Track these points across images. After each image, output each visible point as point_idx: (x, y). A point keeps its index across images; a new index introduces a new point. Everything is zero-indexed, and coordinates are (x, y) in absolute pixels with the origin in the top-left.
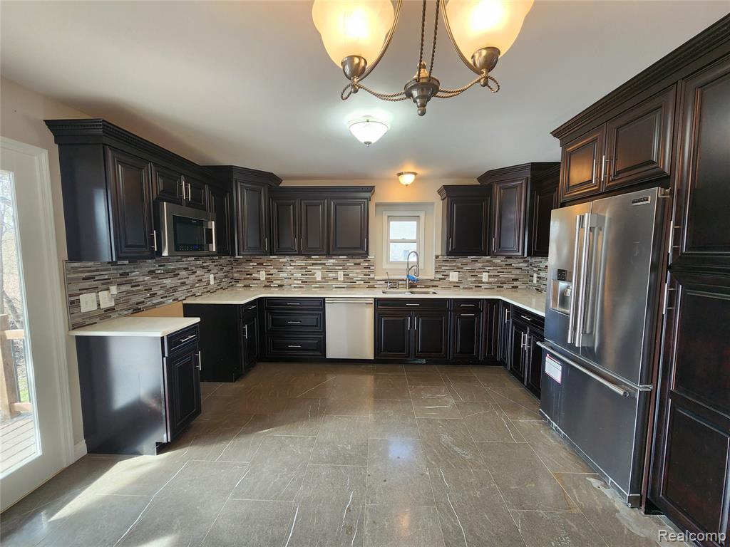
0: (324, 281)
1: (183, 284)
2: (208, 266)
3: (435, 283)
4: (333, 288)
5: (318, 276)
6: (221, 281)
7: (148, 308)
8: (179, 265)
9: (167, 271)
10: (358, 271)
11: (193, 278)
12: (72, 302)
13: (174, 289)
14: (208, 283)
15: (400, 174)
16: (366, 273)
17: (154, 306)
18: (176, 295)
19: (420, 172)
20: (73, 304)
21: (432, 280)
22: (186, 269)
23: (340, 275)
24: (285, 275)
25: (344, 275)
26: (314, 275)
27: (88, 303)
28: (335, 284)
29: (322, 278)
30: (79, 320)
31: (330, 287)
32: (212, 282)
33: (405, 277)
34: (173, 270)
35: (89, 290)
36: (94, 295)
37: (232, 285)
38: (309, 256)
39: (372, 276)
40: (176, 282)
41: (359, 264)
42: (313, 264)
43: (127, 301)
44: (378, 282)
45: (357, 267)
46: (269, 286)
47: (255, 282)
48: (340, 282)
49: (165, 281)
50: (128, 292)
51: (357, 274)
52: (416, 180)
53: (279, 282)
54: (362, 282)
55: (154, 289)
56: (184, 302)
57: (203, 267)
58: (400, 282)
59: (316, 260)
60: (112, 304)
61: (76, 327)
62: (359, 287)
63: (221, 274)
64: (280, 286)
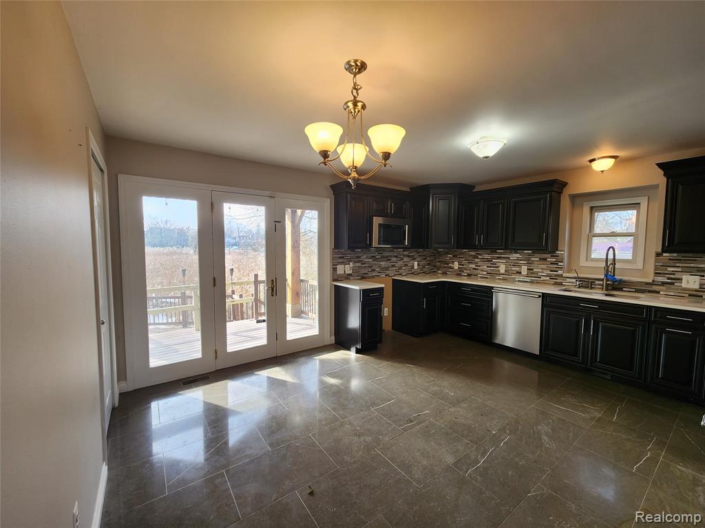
0: (507, 273)
1: (393, 266)
2: (414, 255)
3: (655, 288)
4: (516, 281)
5: (502, 269)
6: (424, 267)
7: (369, 277)
8: (391, 254)
9: (383, 257)
10: (544, 266)
11: (400, 263)
12: (334, 268)
13: (387, 269)
14: (413, 267)
15: (593, 160)
16: (552, 269)
17: (373, 277)
18: (388, 272)
19: (621, 154)
20: (335, 269)
21: (647, 284)
22: (396, 257)
23: (524, 270)
24: (473, 266)
25: (528, 269)
26: (498, 267)
27: (341, 269)
28: (518, 278)
29: (506, 271)
30: (336, 277)
31: (514, 281)
32: (416, 267)
33: (603, 277)
34: (387, 257)
35: (341, 263)
36: (343, 266)
37: (434, 272)
38: (494, 251)
39: (560, 272)
40: (389, 264)
41: (545, 259)
42: (498, 258)
43: (358, 272)
44: (568, 280)
45: (544, 262)
46: (461, 275)
47: (450, 270)
48: (524, 276)
49: (381, 263)
50: (359, 267)
51: (542, 269)
52: (615, 164)
53: (468, 271)
54: (548, 278)
55: (374, 268)
56: (393, 278)
57: (409, 256)
58: (597, 282)
59: (501, 254)
60: (351, 272)
61: (335, 280)
62: (544, 283)
63: (423, 262)
64: (469, 275)
